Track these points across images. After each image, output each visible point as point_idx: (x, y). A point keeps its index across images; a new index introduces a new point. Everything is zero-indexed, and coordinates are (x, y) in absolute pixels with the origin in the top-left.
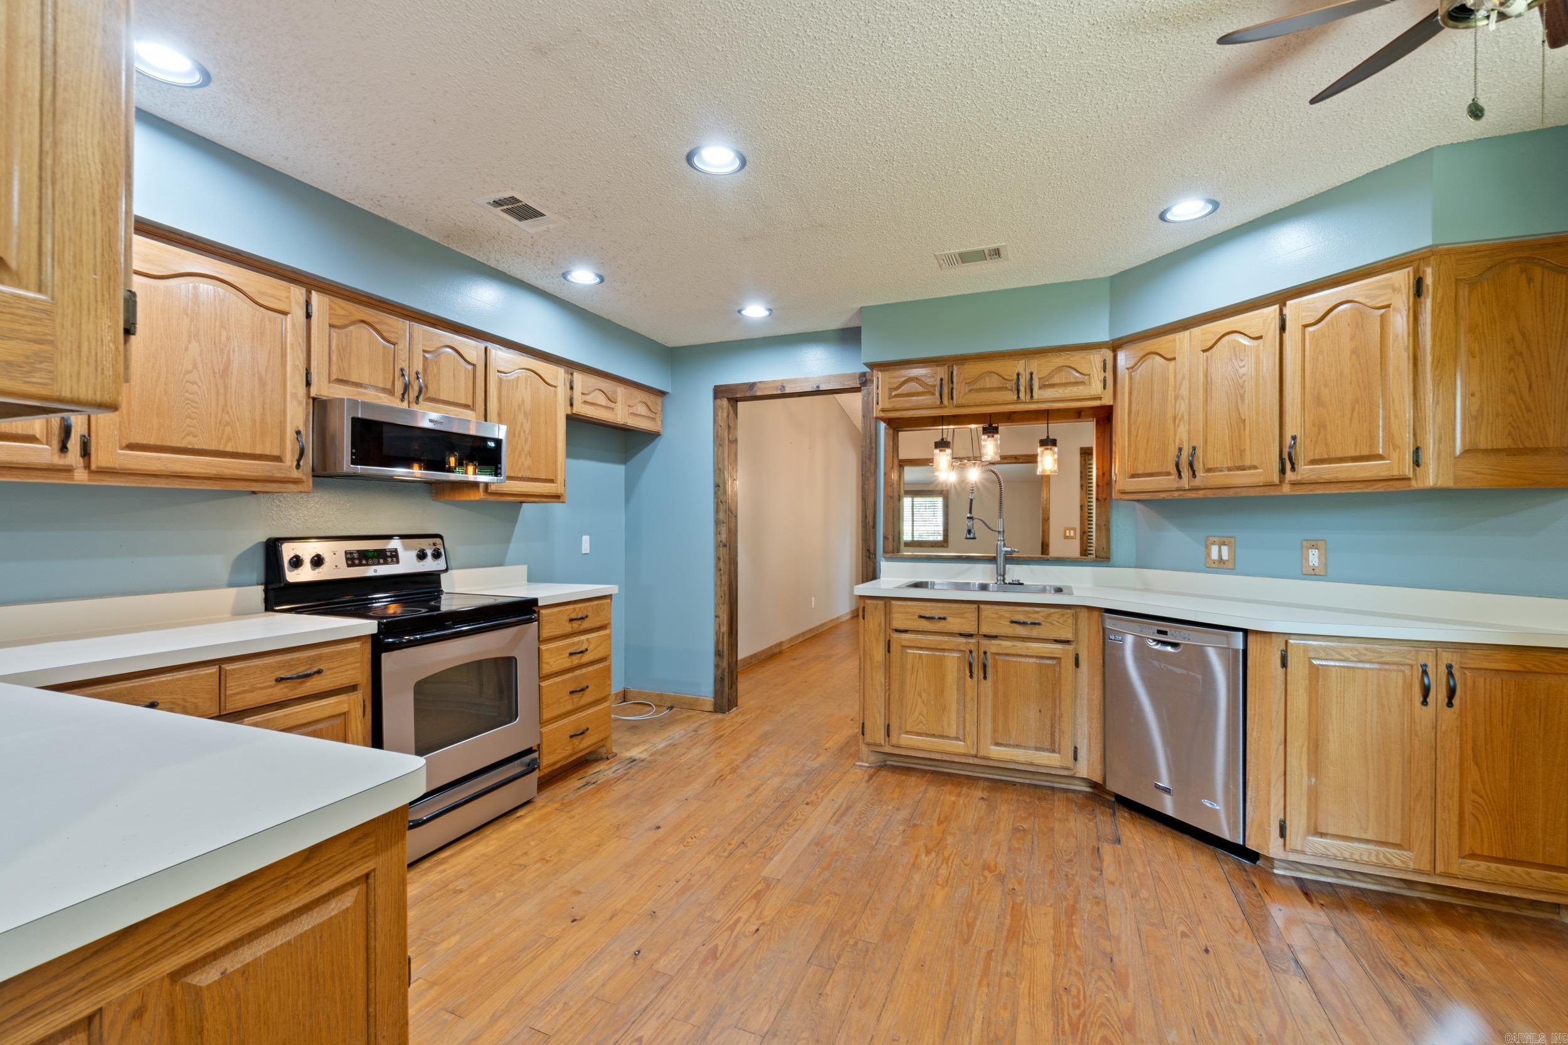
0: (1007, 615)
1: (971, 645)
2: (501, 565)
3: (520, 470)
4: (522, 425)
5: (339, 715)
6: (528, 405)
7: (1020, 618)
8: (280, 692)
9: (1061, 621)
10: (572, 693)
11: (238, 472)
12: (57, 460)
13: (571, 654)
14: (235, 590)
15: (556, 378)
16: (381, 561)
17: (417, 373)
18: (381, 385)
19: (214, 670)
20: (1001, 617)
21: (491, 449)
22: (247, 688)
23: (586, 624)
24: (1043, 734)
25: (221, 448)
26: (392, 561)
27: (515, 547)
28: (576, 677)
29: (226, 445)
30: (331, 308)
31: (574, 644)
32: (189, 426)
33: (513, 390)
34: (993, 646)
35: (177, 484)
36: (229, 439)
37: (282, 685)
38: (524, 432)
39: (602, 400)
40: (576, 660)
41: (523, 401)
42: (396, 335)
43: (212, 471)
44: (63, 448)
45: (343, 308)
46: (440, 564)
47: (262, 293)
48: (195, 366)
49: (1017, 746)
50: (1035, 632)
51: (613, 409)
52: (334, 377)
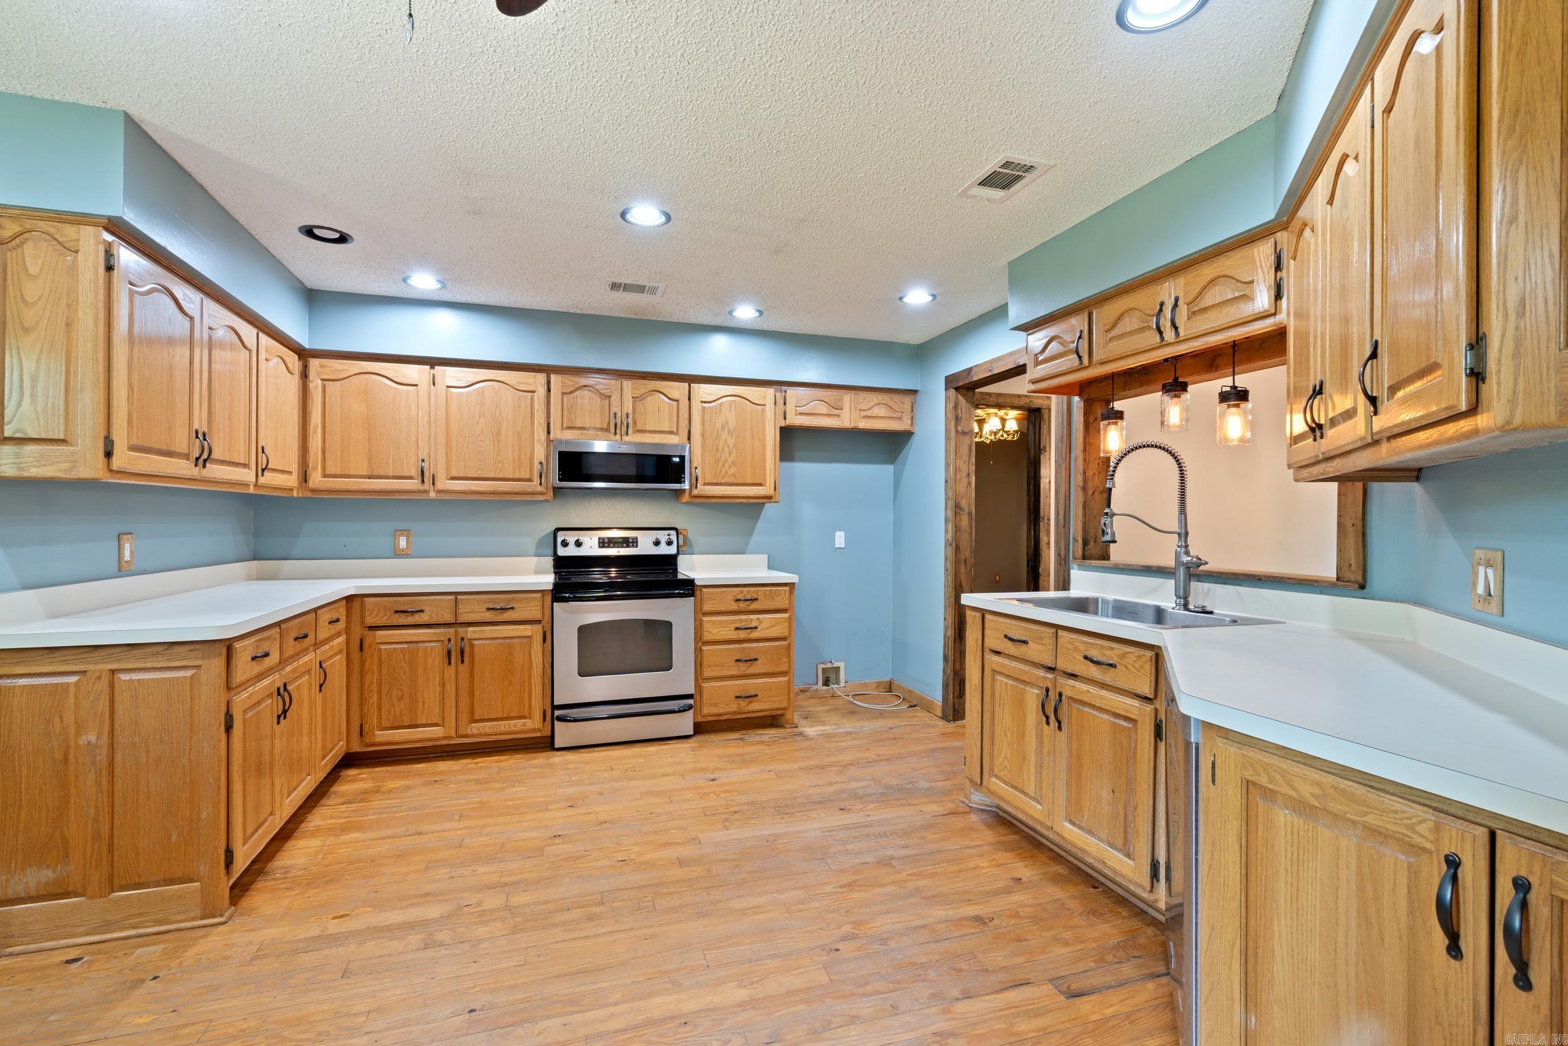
0: (1081, 647)
1: (1048, 681)
2: (743, 553)
3: (724, 477)
4: (726, 441)
5: (527, 637)
6: (732, 424)
7: (1094, 654)
8: (489, 616)
9: (1137, 666)
10: (737, 661)
11: (505, 489)
12: (421, 487)
13: (737, 629)
14: (536, 558)
15: (765, 397)
16: (625, 545)
17: (627, 414)
18: (599, 426)
19: (452, 597)
20: (1076, 649)
21: (676, 463)
22: (470, 610)
23: (755, 606)
24: (1115, 825)
25: (496, 476)
26: (633, 546)
27: (755, 540)
28: (744, 649)
29: (498, 474)
30: (562, 382)
31: (741, 621)
32: (479, 465)
33: (716, 414)
34: (1070, 687)
35: (476, 497)
36: (500, 471)
37: (490, 612)
38: (728, 446)
39: (824, 409)
40: (742, 635)
41: (727, 422)
42: (610, 390)
43: (491, 489)
44: (423, 482)
45: (571, 381)
46: (672, 550)
47: (520, 383)
48: (483, 432)
49: (1089, 832)
50: (1108, 677)
51: (838, 416)
52: (565, 426)
